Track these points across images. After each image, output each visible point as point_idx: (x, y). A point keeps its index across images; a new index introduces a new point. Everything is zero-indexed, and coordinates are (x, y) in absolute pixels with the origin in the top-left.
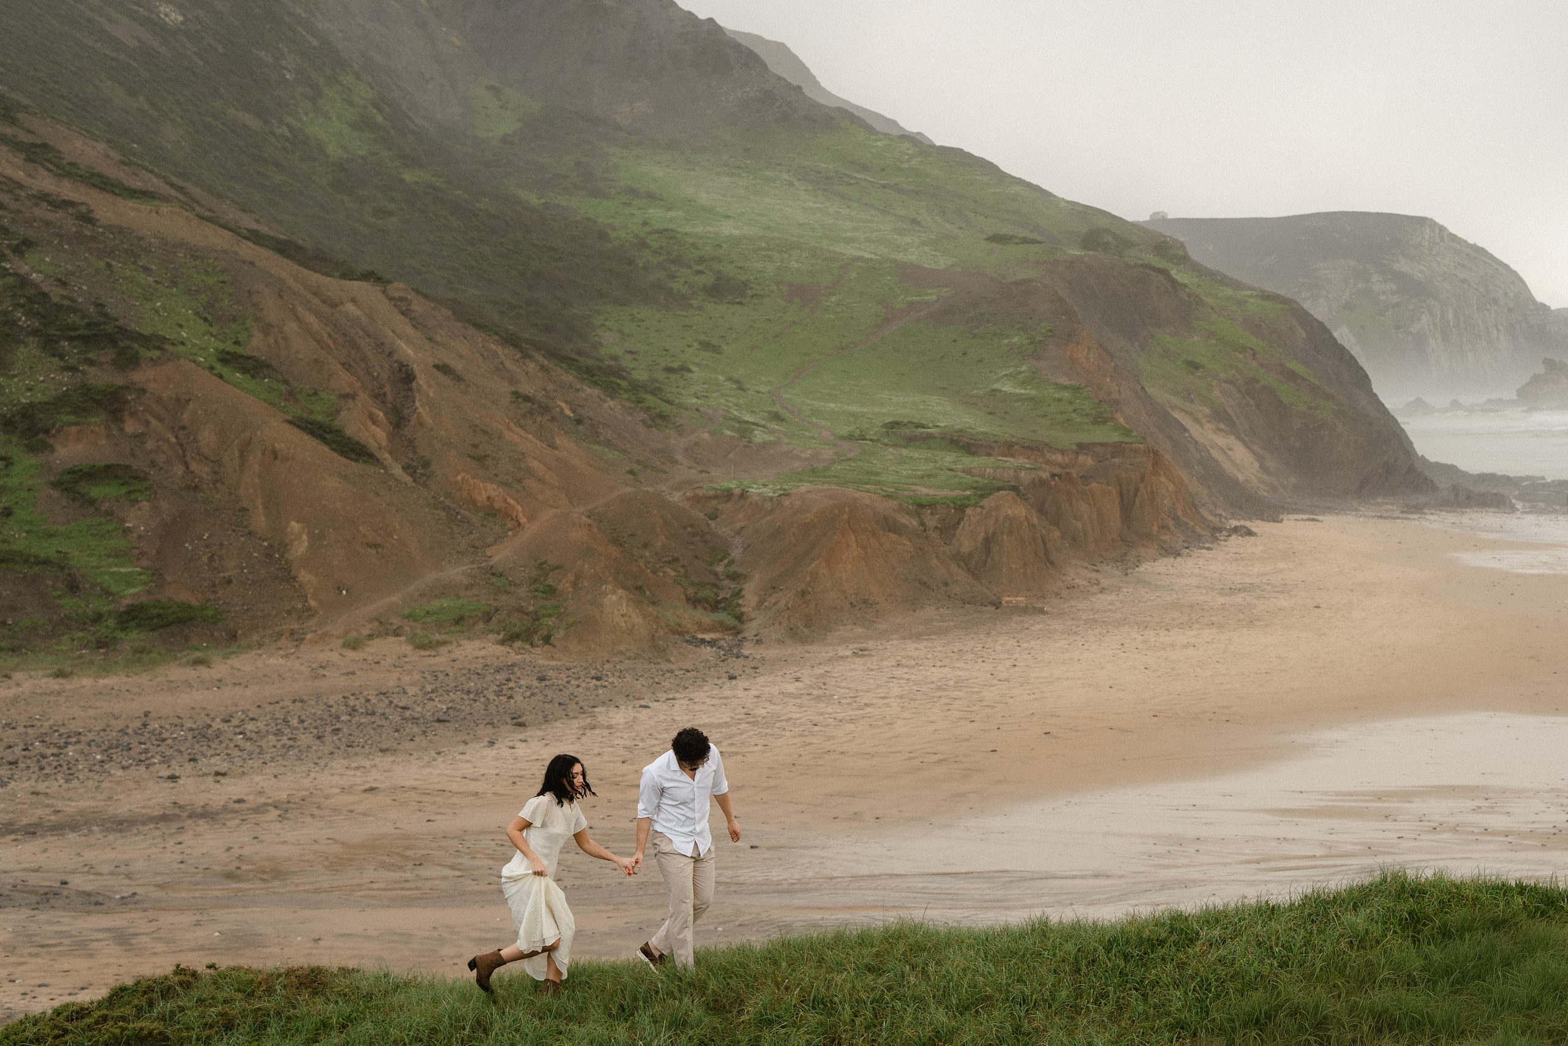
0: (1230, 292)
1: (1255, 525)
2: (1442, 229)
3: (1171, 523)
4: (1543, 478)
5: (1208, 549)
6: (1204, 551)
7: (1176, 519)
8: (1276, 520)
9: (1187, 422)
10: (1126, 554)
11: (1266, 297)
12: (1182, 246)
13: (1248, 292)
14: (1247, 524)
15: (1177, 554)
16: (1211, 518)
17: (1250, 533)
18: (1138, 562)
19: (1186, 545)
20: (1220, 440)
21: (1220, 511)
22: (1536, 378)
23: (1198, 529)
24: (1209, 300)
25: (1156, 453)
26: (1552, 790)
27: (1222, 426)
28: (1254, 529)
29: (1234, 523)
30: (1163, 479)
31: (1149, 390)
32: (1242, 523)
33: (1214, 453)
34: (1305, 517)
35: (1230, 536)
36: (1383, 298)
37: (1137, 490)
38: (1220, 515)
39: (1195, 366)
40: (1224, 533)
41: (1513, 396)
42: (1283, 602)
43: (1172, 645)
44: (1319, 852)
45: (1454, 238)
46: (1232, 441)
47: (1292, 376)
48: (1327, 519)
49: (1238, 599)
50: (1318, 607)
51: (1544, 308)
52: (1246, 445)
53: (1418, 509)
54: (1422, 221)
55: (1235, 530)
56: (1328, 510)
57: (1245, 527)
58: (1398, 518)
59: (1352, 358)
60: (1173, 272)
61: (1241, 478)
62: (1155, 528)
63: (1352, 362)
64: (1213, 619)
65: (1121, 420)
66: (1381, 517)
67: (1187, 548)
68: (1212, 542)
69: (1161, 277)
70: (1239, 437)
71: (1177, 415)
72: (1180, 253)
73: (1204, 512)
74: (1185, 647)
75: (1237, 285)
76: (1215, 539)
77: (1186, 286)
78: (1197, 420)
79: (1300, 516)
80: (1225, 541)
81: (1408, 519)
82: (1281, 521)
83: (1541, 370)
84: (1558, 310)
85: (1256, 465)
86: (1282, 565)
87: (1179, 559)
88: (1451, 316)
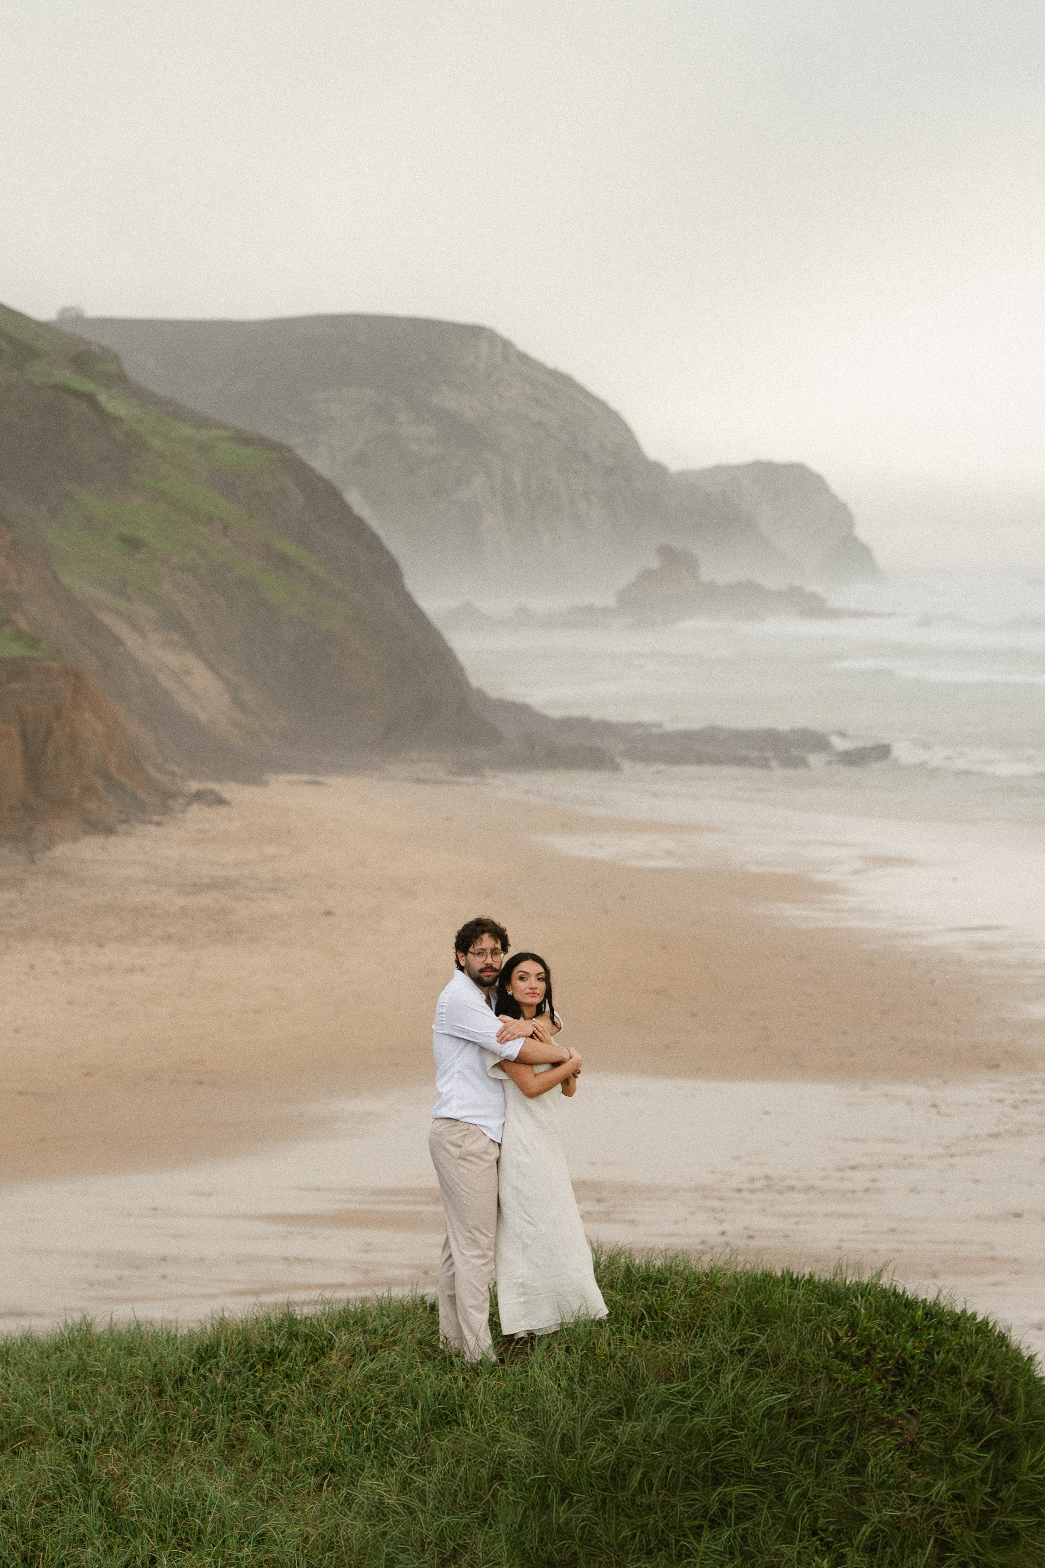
0: (186, 430)
1: (229, 790)
2: (507, 345)
3: (99, 784)
4: (660, 725)
5: (158, 824)
6: (152, 828)
7: (108, 778)
8: (257, 781)
9: (122, 630)
10: (30, 829)
11: (244, 439)
12: (116, 359)
13: (217, 433)
14: (216, 787)
15: (110, 831)
16: (159, 777)
17: (220, 801)
18: (50, 844)
19: (123, 817)
20: (173, 659)
21: (172, 767)
22: (646, 576)
23: (141, 794)
24: (157, 443)
25: (78, 676)
26: (697, 1189)
27: (175, 637)
28: (226, 795)
29: (194, 786)
30: (88, 715)
31: (66, 580)
32: (207, 785)
33: (163, 679)
34: (304, 778)
35: (189, 804)
36: (414, 447)
37: (49, 733)
38: (173, 774)
39: (133, 544)
40: (181, 800)
41: (609, 600)
42: (276, 905)
43: (110, 969)
44: (349, 1278)
45: (524, 359)
46: (191, 661)
47: (284, 562)
48: (337, 782)
49: (207, 900)
50: (329, 913)
51: (658, 469)
52: (212, 667)
53: (473, 769)
54: (476, 332)
55: (198, 796)
56: (336, 768)
57: (211, 792)
58: (442, 782)
59: (374, 536)
60: (102, 398)
61: (203, 716)
62: (76, 791)
63: (374, 543)
64: (171, 930)
65: (23, 624)
66: (418, 780)
67: (125, 821)
68: (163, 814)
69: (84, 407)
70: (200, 654)
71: (106, 618)
72: (113, 368)
73: (151, 770)
74: (130, 970)
75: (201, 422)
76: (166, 810)
77: (119, 420)
78: (136, 627)
79: (294, 777)
80: (183, 812)
81: (459, 784)
82: (266, 784)
83: (654, 562)
84: (683, 474)
85: (226, 698)
86: (271, 850)
87: (112, 839)
88: (517, 477)
